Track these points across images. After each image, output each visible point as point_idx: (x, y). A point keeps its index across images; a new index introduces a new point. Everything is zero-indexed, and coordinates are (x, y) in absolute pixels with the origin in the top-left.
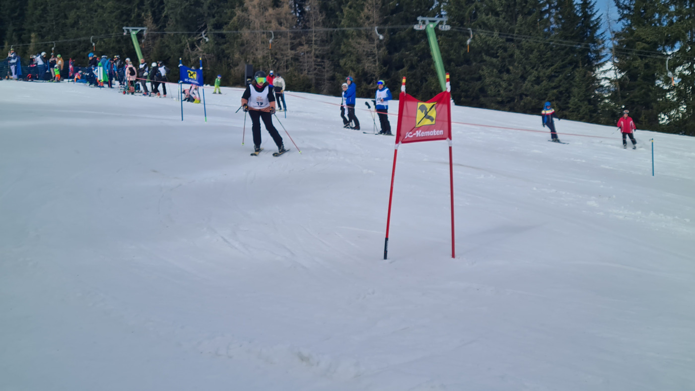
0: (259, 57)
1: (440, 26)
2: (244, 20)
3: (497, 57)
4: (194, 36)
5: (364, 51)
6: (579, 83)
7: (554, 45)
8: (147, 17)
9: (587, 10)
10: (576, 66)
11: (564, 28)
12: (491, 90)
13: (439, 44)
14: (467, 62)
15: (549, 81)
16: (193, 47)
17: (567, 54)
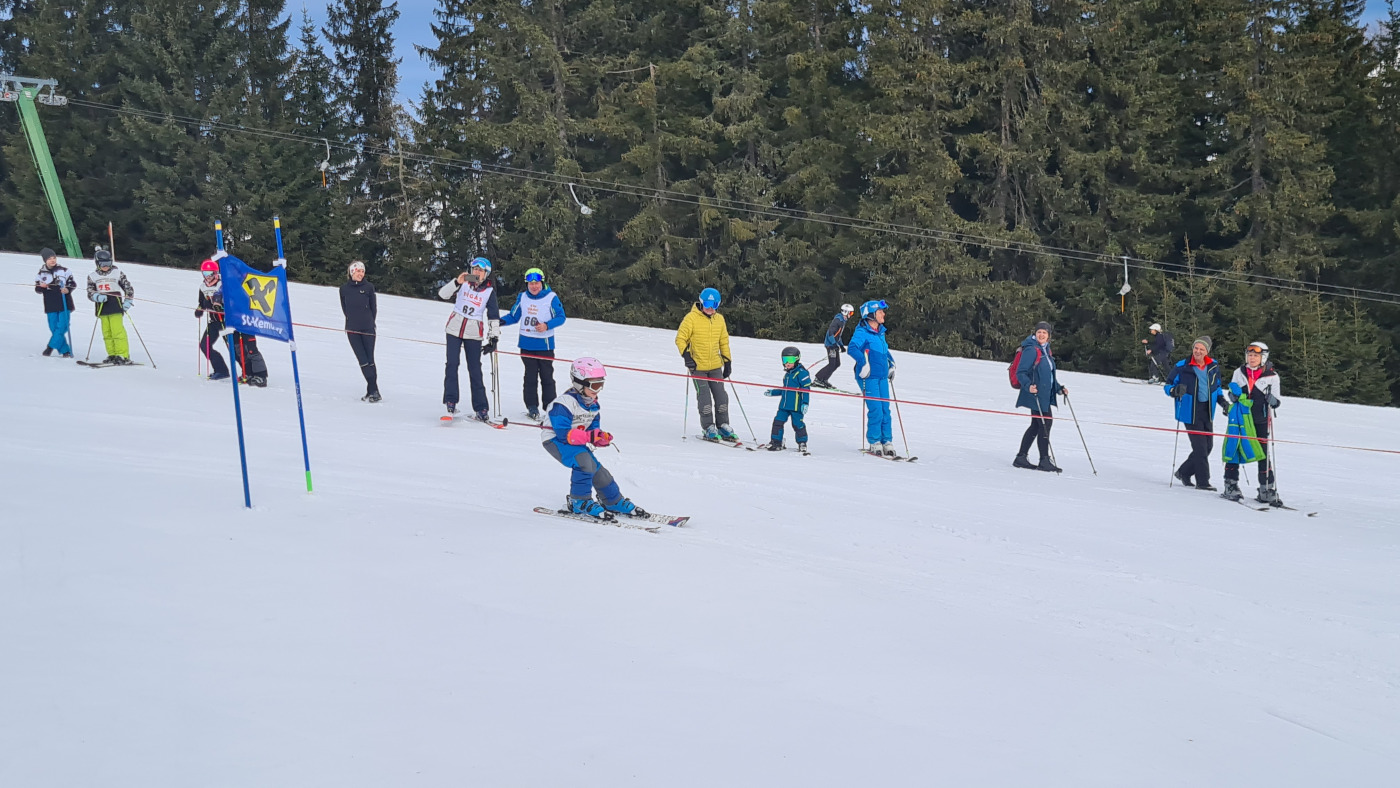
1: (43, 95)
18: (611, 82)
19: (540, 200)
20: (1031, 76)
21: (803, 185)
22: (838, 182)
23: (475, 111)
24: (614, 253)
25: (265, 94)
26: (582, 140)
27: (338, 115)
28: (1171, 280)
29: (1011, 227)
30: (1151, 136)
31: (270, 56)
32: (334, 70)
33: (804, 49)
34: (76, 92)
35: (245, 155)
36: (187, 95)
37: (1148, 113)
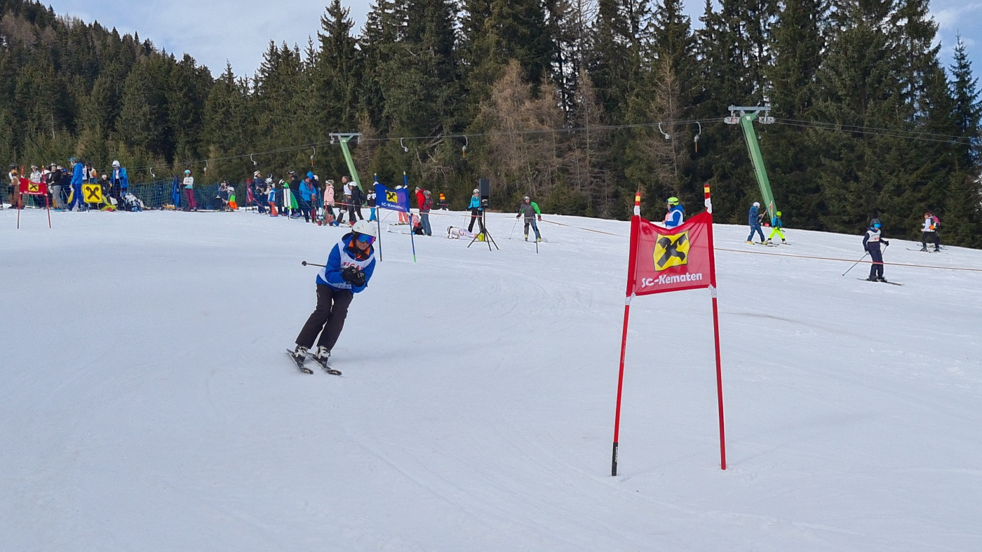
0: (514, 168)
1: (760, 118)
2: (493, 117)
3: (841, 159)
4: (425, 143)
5: (657, 155)
6: (956, 193)
7: (919, 140)
8: (363, 118)
9: (965, 90)
10: (952, 169)
11: (932, 116)
12: (833, 206)
13: (759, 144)
14: (800, 167)
15: (914, 191)
16: (424, 157)
17: (938, 152)
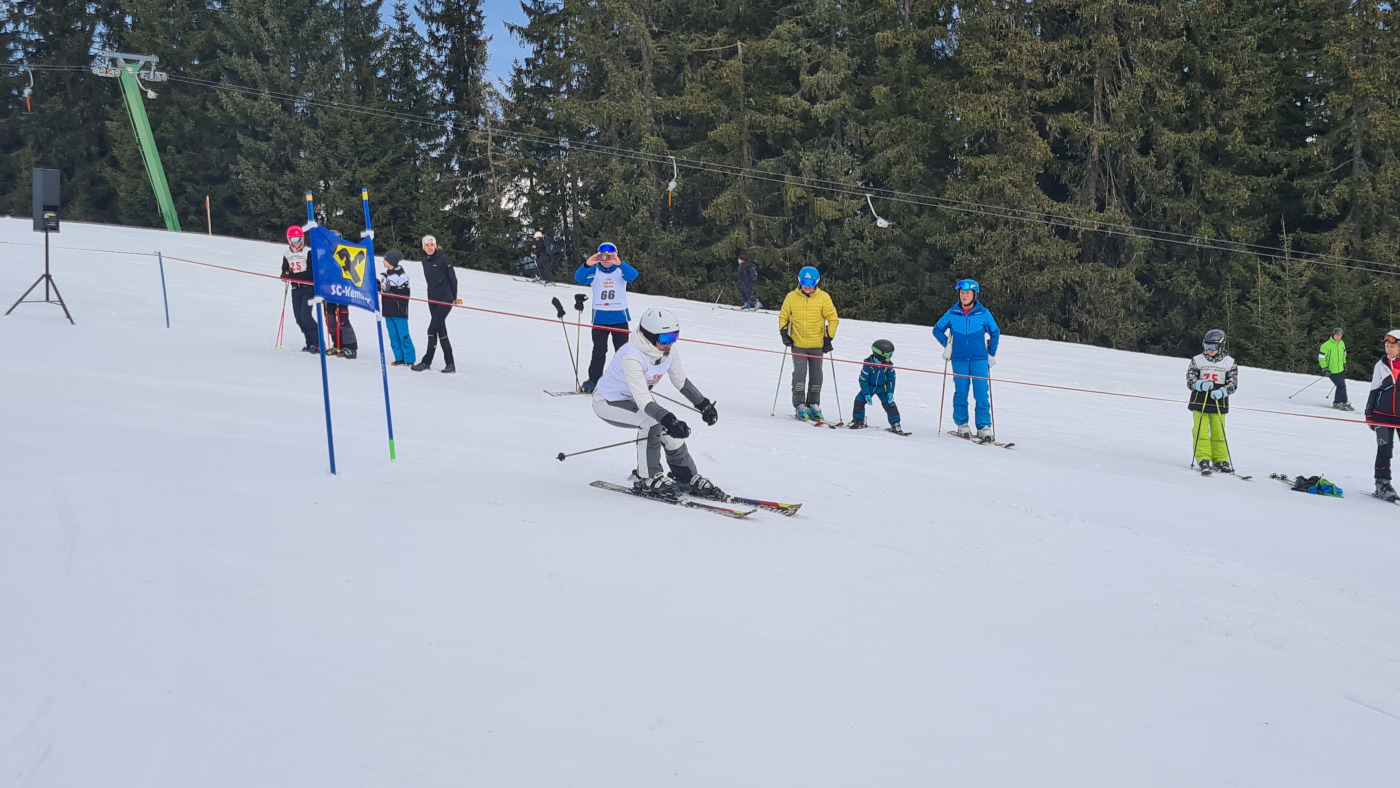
1: (145, 72)
18: (700, 59)
19: (627, 178)
20: (1125, 54)
21: (889, 165)
22: (925, 162)
23: (564, 88)
24: (698, 230)
25: (358, 71)
26: (668, 119)
27: (429, 92)
28: (1266, 264)
29: (1101, 208)
30: (1249, 117)
31: (363, 33)
32: (426, 47)
33: (894, 27)
34: (175, 68)
35: (337, 131)
36: (282, 72)
37: (1245, 93)
